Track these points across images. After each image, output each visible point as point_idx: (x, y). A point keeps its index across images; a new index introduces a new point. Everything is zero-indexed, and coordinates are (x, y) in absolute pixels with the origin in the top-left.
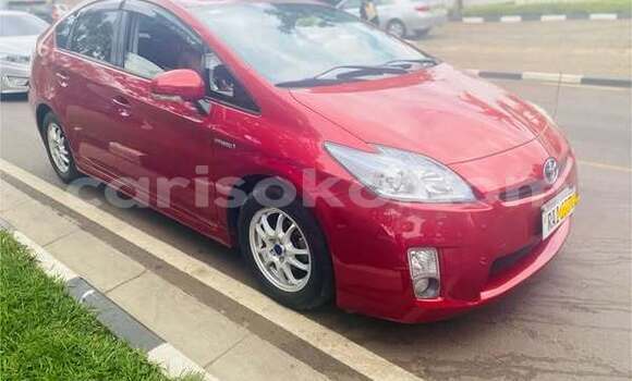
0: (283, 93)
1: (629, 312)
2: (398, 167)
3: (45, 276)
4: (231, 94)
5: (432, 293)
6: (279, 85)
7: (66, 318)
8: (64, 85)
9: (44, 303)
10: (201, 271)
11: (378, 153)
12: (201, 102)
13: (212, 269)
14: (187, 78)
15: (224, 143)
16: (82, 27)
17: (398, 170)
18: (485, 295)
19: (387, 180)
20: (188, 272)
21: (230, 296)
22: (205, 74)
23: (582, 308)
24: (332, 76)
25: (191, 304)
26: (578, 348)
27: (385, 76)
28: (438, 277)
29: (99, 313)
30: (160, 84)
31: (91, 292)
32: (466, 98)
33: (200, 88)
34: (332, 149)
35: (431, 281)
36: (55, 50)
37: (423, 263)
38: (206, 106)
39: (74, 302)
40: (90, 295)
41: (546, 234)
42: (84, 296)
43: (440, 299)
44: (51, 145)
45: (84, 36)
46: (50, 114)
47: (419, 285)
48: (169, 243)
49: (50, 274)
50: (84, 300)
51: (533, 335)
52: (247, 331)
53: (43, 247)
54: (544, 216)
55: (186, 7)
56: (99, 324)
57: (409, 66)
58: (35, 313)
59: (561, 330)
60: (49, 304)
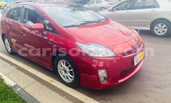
0: (65, 29)
1: (170, 88)
2: (95, 48)
3: (6, 85)
4: (51, 30)
5: (105, 81)
6: (64, 27)
7: (12, 98)
8: (8, 28)
9: (5, 93)
10: (52, 81)
11: (90, 44)
12: (43, 32)
13: (55, 80)
14: (40, 26)
15: (50, 43)
16: (15, 12)
17: (95, 49)
18: (120, 81)
19: (92, 51)
20: (48, 81)
21: (60, 88)
22: (45, 25)
23: (159, 88)
24: (79, 24)
25: (49, 91)
26: (159, 100)
27: (94, 23)
28: (107, 77)
29: (22, 96)
30: (32, 28)
31: (20, 89)
32: (118, 30)
33: (43, 28)
34: (77, 44)
35: (105, 78)
36: (6, 19)
37: (102, 73)
38: (45, 33)
39: (14, 92)
40: (19, 90)
41: (135, 64)
42: (17, 90)
43: (107, 83)
44: (6, 44)
45: (16, 14)
46: (5, 36)
47: (102, 79)
48: (42, 73)
49: (7, 84)
50: (17, 92)
51: (146, 96)
52: (65, 99)
53: (5, 75)
54: (135, 60)
55: (40, 7)
56: (22, 99)
57: (100, 21)
58: (3, 96)
59: (154, 94)
60: (7, 93)
